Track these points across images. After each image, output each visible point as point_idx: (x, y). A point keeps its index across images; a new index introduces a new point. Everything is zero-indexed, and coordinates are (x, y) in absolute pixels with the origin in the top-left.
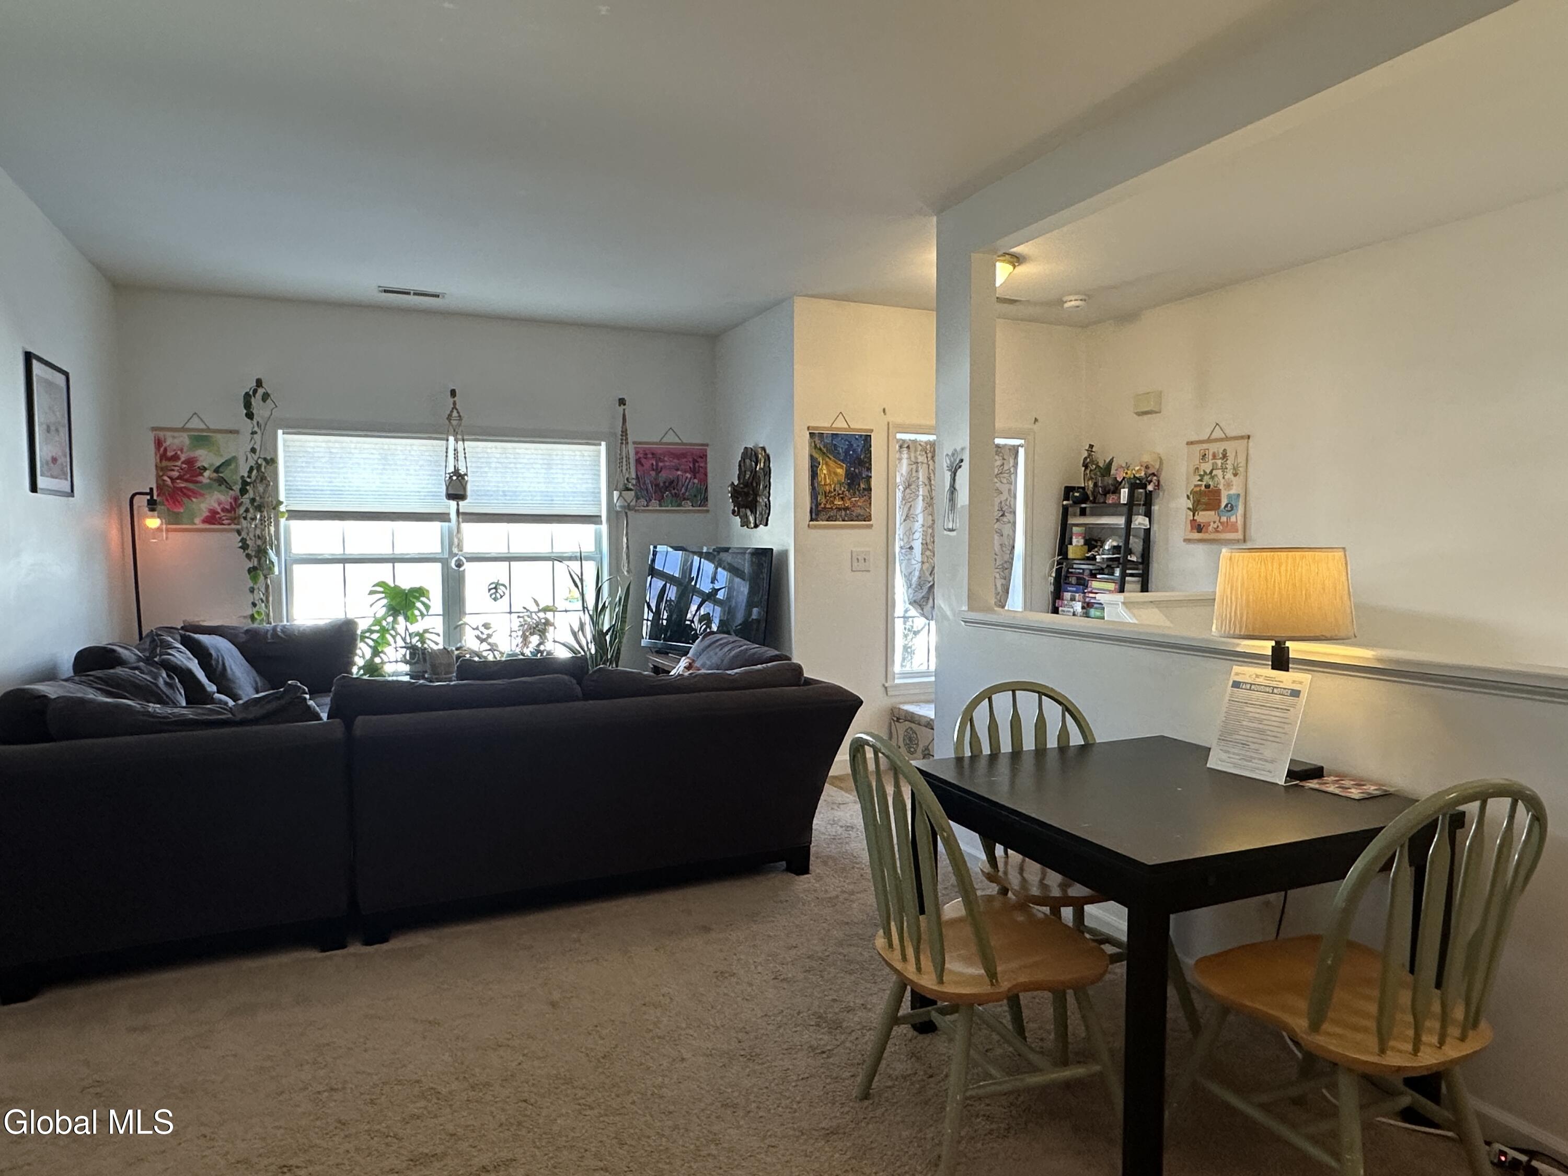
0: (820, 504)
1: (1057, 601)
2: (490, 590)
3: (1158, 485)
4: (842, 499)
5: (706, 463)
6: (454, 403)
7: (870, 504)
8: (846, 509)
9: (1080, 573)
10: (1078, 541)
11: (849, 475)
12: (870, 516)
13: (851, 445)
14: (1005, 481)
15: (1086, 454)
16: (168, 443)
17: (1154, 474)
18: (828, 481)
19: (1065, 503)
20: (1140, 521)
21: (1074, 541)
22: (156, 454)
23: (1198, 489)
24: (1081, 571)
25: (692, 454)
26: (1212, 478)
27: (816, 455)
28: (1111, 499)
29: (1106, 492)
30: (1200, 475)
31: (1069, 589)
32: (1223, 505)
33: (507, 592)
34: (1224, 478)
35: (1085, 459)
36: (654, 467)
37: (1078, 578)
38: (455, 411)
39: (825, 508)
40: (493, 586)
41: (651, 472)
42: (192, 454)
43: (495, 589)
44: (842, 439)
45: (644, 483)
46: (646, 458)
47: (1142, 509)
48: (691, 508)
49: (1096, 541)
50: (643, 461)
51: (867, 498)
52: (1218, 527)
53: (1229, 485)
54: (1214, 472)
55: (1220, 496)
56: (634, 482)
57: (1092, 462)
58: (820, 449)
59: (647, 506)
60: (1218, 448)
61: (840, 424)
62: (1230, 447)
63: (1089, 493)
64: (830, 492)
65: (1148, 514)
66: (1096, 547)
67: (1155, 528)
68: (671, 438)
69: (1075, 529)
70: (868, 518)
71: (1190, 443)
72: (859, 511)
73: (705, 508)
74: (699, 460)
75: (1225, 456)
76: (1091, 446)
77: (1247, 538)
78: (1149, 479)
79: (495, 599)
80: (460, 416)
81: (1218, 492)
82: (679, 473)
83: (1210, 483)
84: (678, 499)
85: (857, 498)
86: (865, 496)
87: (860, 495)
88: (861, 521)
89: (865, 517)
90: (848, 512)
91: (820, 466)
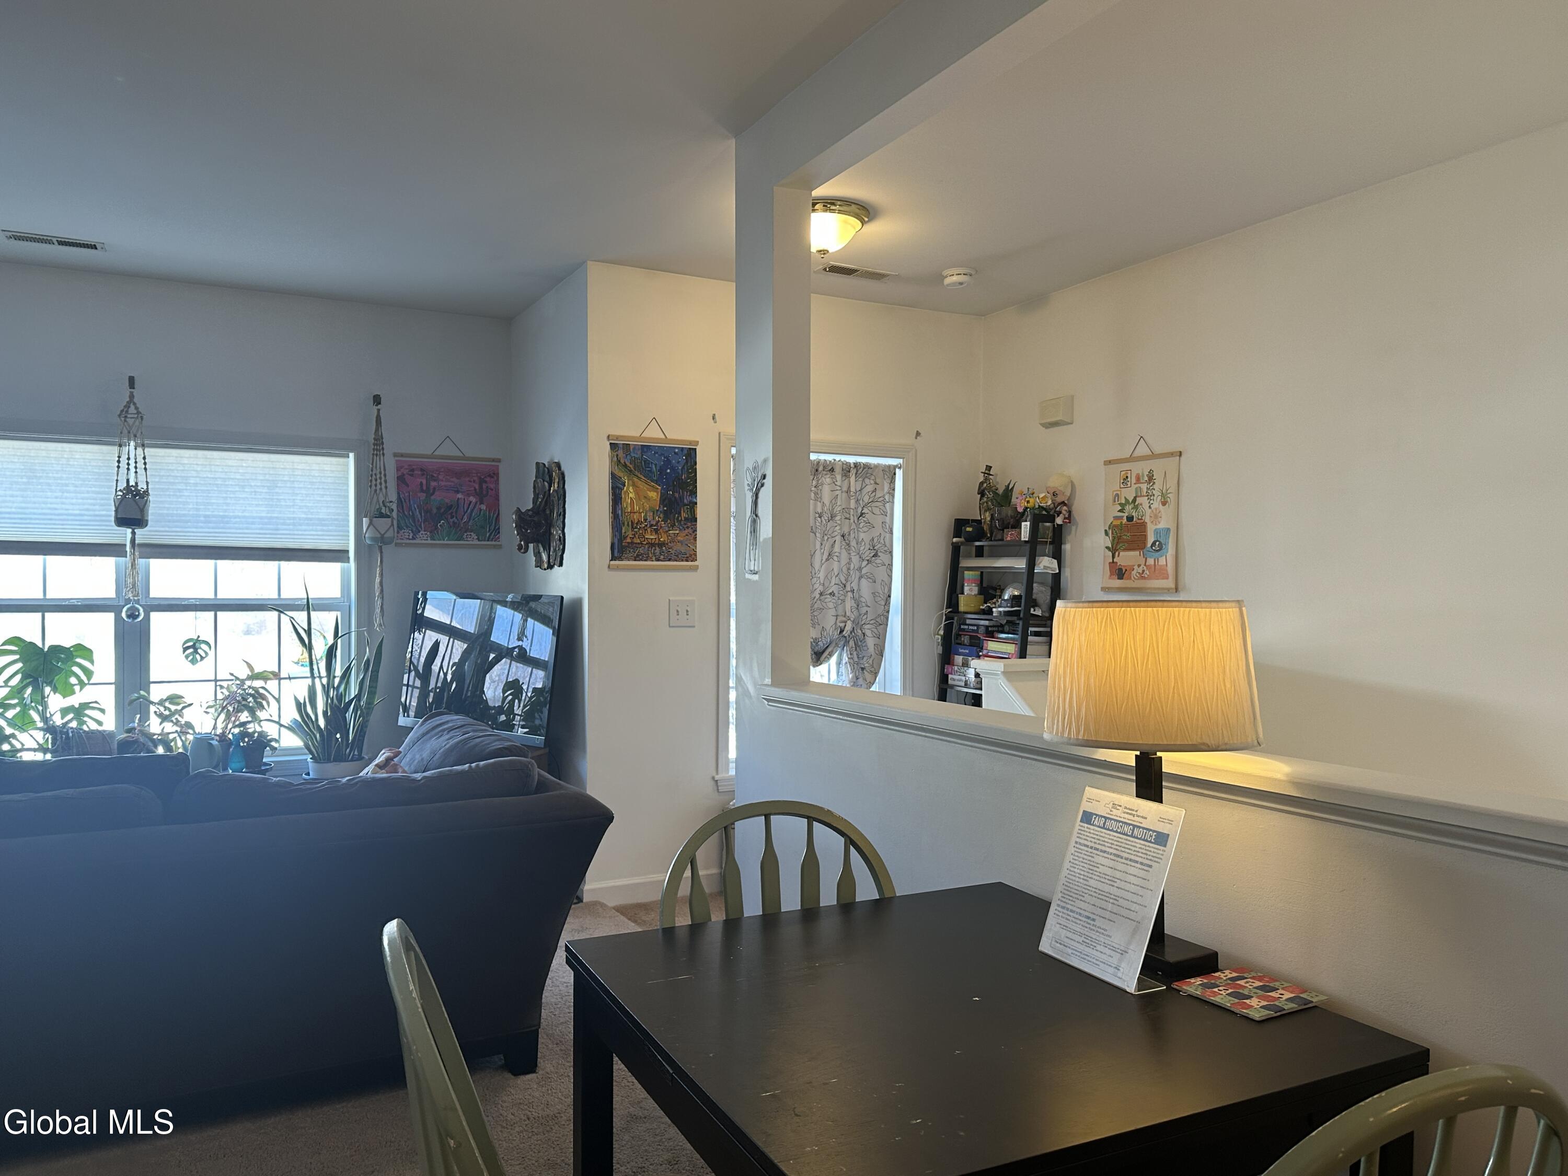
0: (625, 538)
1: (946, 666)
2: (185, 649)
3: (1069, 517)
4: (656, 531)
5: (497, 482)
6: (132, 396)
7: (695, 539)
8: (661, 545)
9: (973, 631)
10: (970, 589)
11: (665, 500)
12: (695, 555)
13: (668, 462)
15: (982, 479)
17: (1063, 503)
18: (636, 508)
19: (955, 540)
20: (1046, 564)
21: (966, 589)
23: (1118, 522)
24: (976, 628)
25: (477, 471)
26: (1136, 507)
27: (619, 473)
28: (1009, 536)
29: (1005, 526)
30: (1120, 504)
31: (960, 651)
32: (1149, 545)
33: (211, 653)
34: (1150, 507)
35: (982, 484)
36: (424, 488)
37: (971, 637)
38: (132, 407)
39: (632, 543)
40: (191, 644)
41: (419, 494)
43: (193, 648)
44: (655, 453)
45: (410, 509)
46: (412, 475)
47: (1049, 549)
48: (476, 542)
49: (995, 589)
50: (408, 479)
51: (690, 531)
52: (1143, 571)
53: (1156, 517)
54: (1139, 500)
55: (1145, 531)
56: (394, 507)
57: (990, 488)
58: (625, 466)
59: (413, 538)
60: (1141, 468)
61: (653, 433)
62: (1158, 467)
63: (986, 527)
64: (639, 522)
65: (1057, 555)
66: (994, 597)
67: (1066, 574)
68: (448, 450)
69: (967, 574)
70: (692, 557)
71: (1108, 463)
72: (678, 547)
73: (497, 543)
74: (488, 479)
75: (1151, 478)
76: (989, 468)
77: (1180, 587)
78: (1058, 509)
79: (194, 662)
80: (138, 413)
81: (1142, 526)
82: (460, 496)
83: (1134, 514)
84: (458, 531)
85: (676, 530)
86: (688, 528)
87: (681, 527)
88: (682, 561)
89: (688, 555)
90: (664, 548)
91: (625, 488)
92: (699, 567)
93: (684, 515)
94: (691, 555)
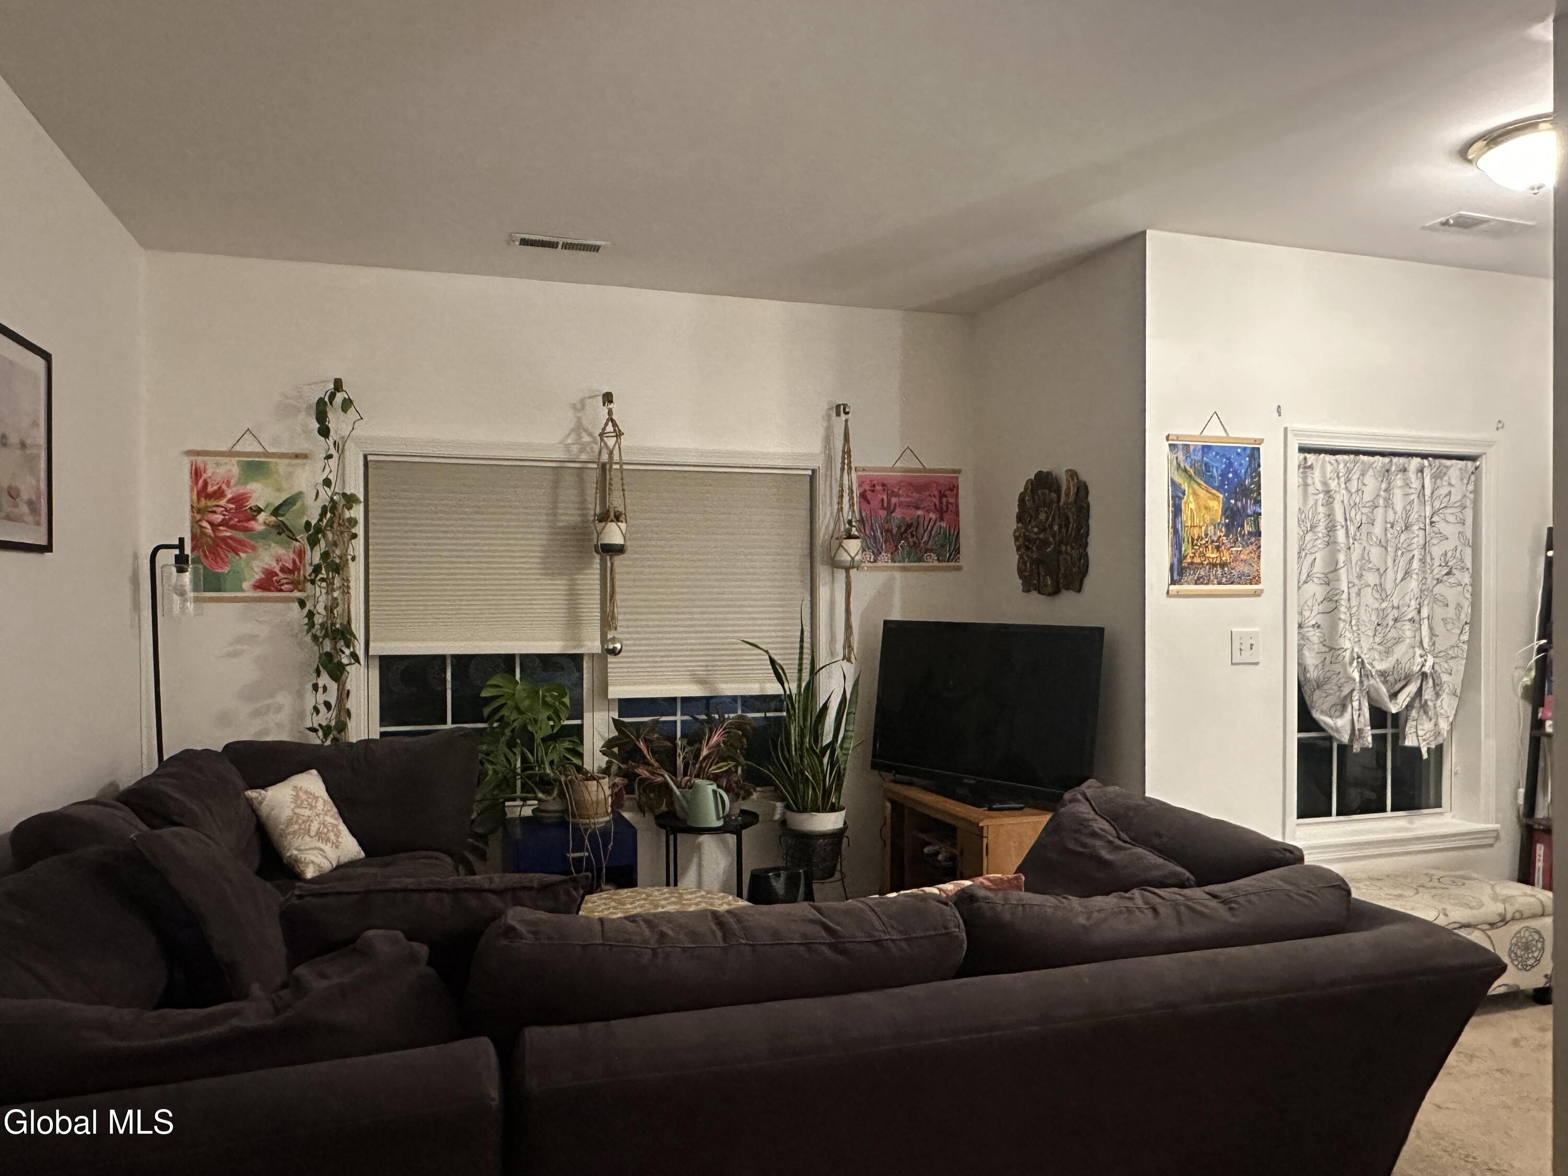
0: (1185, 557)
4: (1218, 548)
5: (957, 496)
6: (610, 412)
7: (1259, 557)
8: (1223, 565)
11: (1227, 510)
12: (1259, 578)
13: (1230, 464)
16: (209, 473)
18: (1197, 521)
19: (1550, 553)
22: (192, 490)
25: (937, 483)
27: (1179, 480)
36: (885, 505)
38: (612, 424)
39: (1192, 563)
41: (880, 512)
42: (241, 490)
44: (1217, 454)
45: (872, 528)
46: (873, 491)
48: (936, 563)
50: (869, 494)
51: (1254, 547)
58: (1185, 471)
59: (875, 561)
61: (1215, 431)
64: (1200, 538)
68: (909, 462)
72: (1242, 568)
73: (957, 564)
74: (948, 493)
82: (920, 512)
84: (918, 551)
85: (1239, 547)
86: (1252, 543)
87: (1246, 543)
88: (1246, 584)
89: (1252, 577)
90: (1226, 569)
91: (1185, 497)
92: (1262, 591)
93: (1247, 528)
94: (1255, 577)
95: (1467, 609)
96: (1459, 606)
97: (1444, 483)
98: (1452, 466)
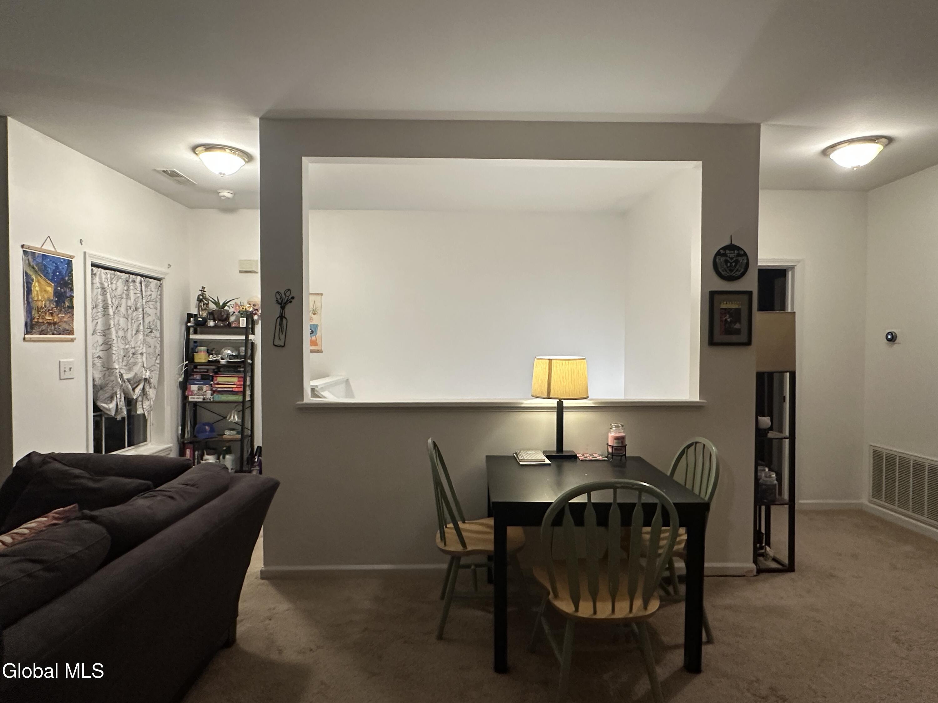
0: (33, 318)
1: (186, 391)
4: (52, 314)
7: (73, 320)
8: (55, 324)
9: (205, 372)
11: (56, 293)
12: (73, 331)
13: (57, 267)
14: (151, 306)
15: (200, 293)
17: (257, 310)
18: (40, 298)
19: (187, 324)
24: (206, 370)
27: (30, 272)
31: (195, 382)
35: (199, 296)
37: (202, 375)
44: (50, 261)
51: (70, 314)
53: (310, 319)
58: (32, 268)
61: (49, 247)
64: (42, 308)
72: (64, 326)
76: (203, 288)
78: (254, 312)
85: (63, 314)
86: (69, 312)
87: (66, 312)
88: (67, 335)
89: (69, 331)
90: (56, 326)
91: (33, 283)
92: (75, 339)
93: (67, 304)
94: (71, 331)
95: (158, 349)
96: (155, 347)
97: (149, 290)
98: (152, 282)
